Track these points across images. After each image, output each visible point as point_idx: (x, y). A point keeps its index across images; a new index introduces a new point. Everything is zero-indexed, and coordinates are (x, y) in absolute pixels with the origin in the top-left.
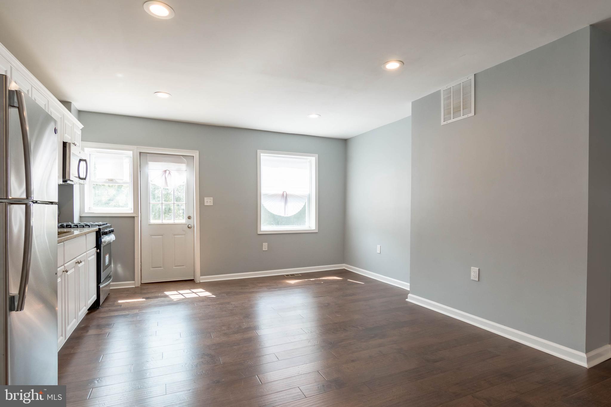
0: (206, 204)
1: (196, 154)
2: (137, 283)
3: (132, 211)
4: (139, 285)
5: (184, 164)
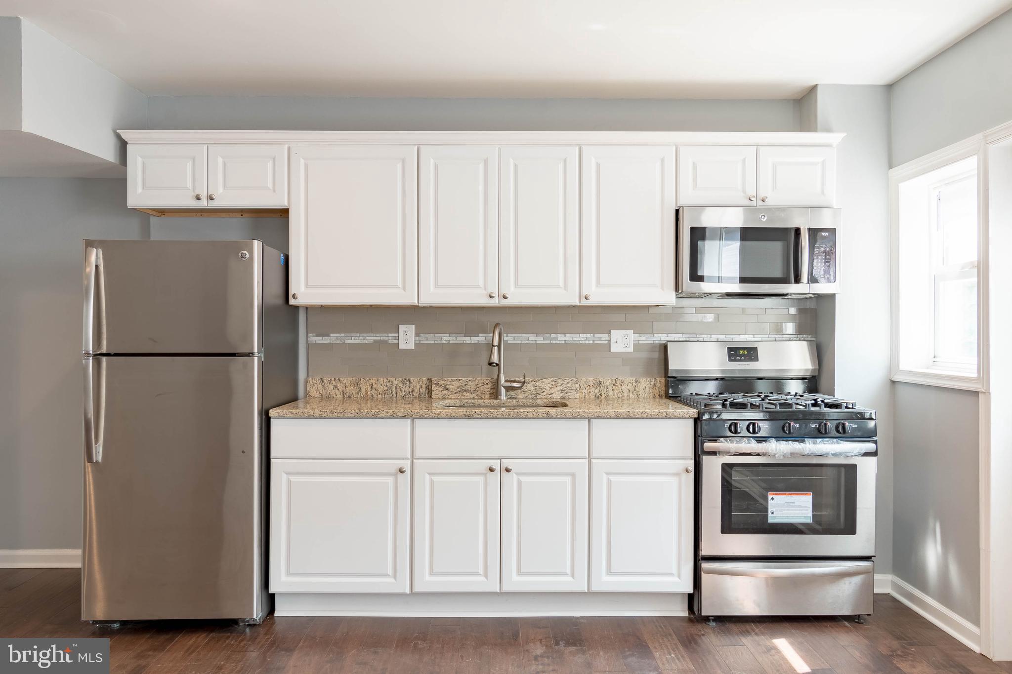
2: (985, 640)
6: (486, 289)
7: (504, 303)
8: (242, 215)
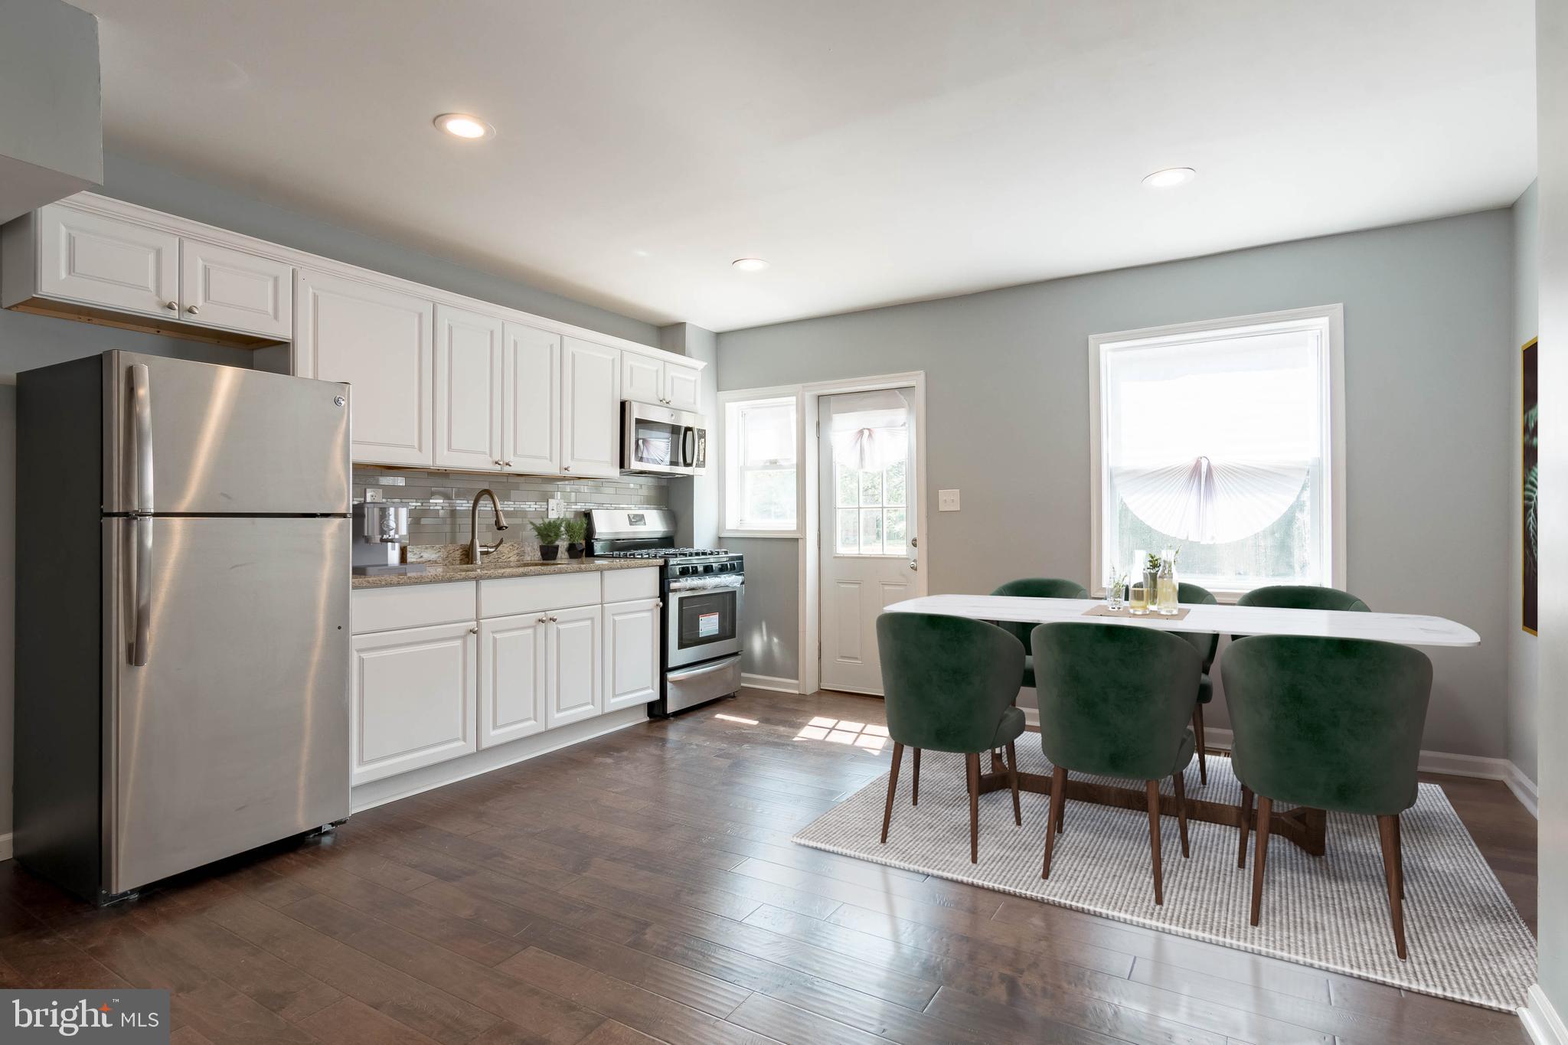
0: (942, 508)
3: (794, 528)
4: (814, 690)
5: (903, 409)
6: (491, 456)
7: (507, 469)
8: (158, 332)
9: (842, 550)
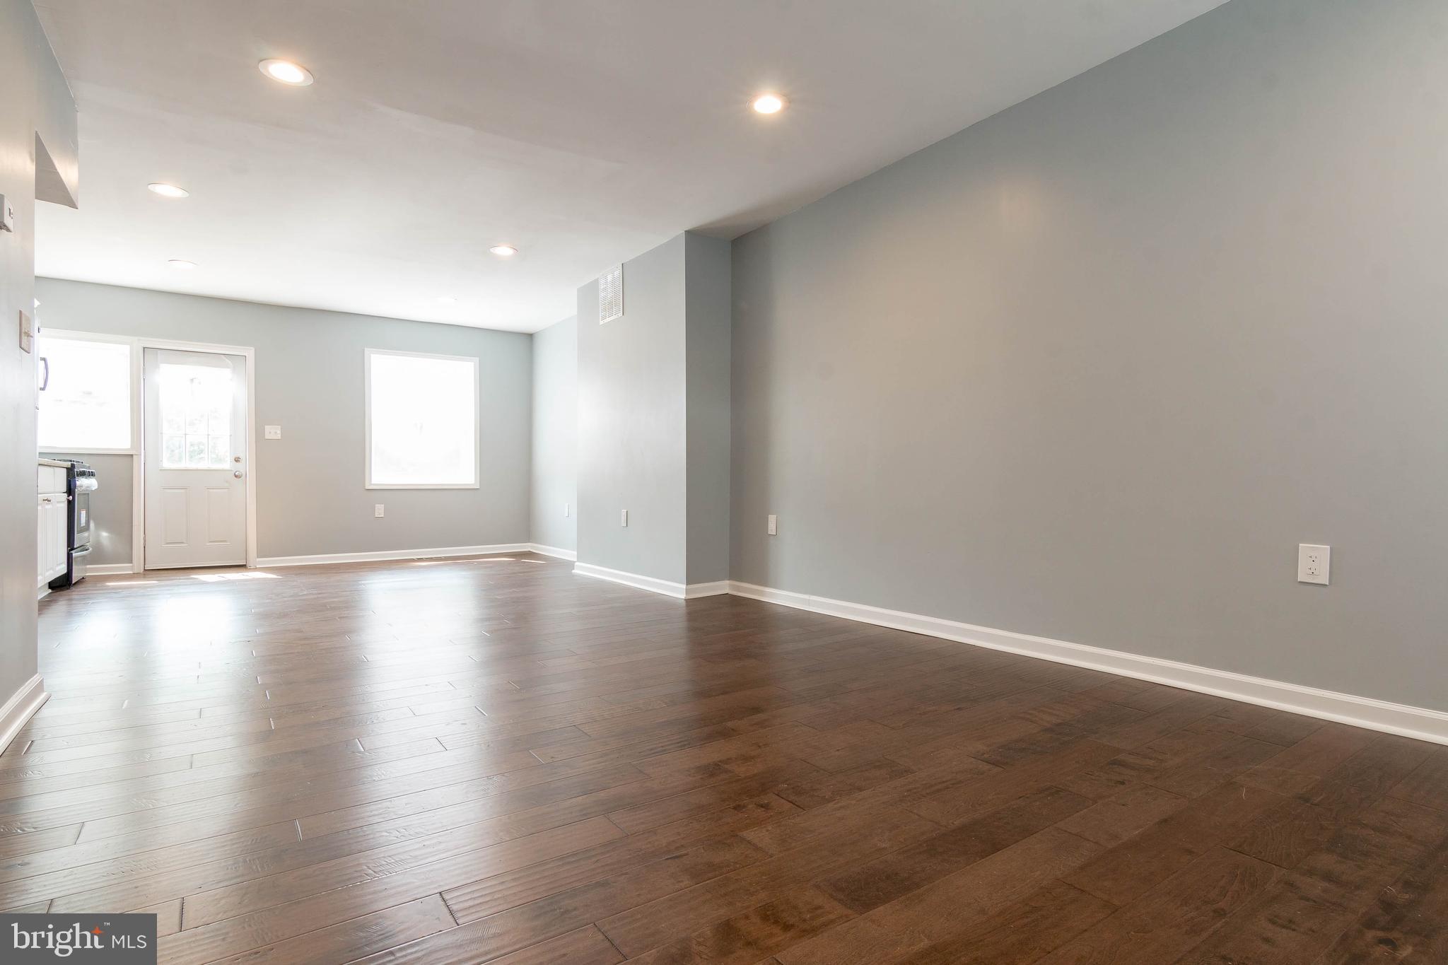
0: (266, 437)
1: (250, 353)
2: (137, 566)
3: (129, 446)
4: (142, 571)
5: (229, 369)
9: (166, 464)
